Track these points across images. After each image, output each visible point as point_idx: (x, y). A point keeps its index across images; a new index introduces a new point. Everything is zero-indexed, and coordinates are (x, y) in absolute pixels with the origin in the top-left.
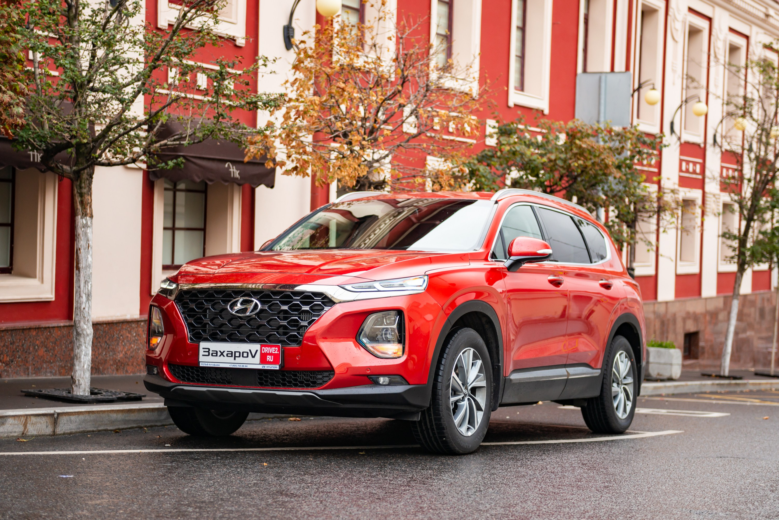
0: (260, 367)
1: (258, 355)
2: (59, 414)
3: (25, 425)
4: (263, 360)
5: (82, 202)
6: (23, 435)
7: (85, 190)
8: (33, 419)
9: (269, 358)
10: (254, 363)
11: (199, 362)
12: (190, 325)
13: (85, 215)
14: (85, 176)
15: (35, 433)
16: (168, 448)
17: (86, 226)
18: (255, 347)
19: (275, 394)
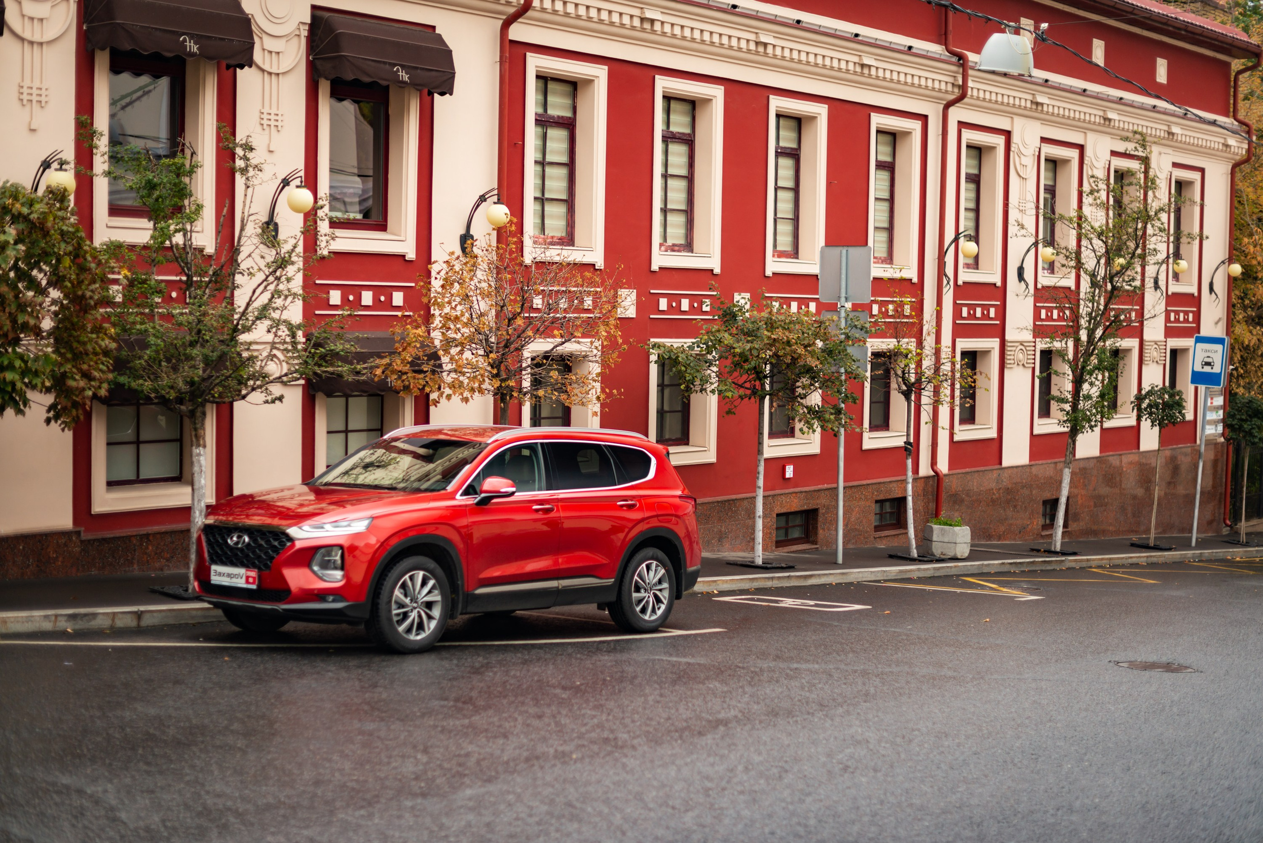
0: (245, 586)
1: (244, 578)
2: (142, 612)
3: (113, 620)
4: (247, 582)
5: (196, 436)
6: (112, 627)
7: (198, 426)
8: (120, 616)
9: (251, 580)
10: (241, 583)
11: (210, 580)
12: (209, 552)
13: (198, 445)
14: (198, 414)
15: (122, 625)
16: (200, 642)
17: (199, 455)
18: (242, 571)
19: (254, 607)
